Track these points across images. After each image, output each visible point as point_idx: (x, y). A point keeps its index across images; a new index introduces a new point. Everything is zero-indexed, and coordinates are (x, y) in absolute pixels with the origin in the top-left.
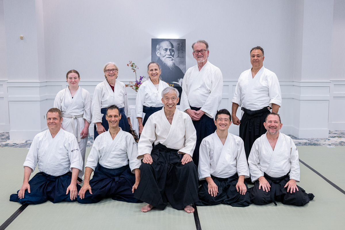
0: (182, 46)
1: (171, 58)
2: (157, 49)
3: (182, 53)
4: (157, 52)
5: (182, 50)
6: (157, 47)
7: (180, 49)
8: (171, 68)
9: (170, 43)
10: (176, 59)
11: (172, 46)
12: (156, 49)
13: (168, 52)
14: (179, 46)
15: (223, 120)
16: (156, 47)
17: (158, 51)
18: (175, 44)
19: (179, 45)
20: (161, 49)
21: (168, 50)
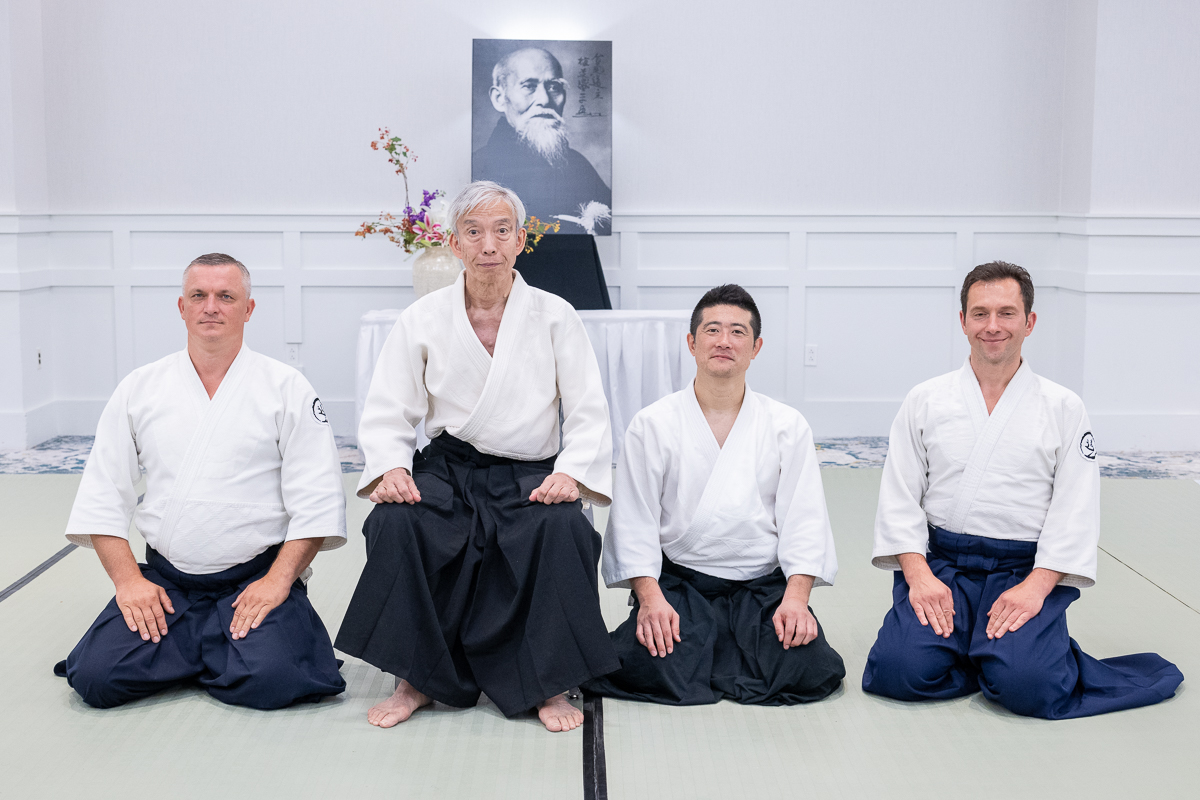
0: (596, 70)
1: (550, 116)
2: (495, 82)
3: (598, 96)
4: (495, 93)
5: (597, 84)
6: (497, 72)
7: (591, 82)
8: (553, 161)
9: (547, 55)
10: (574, 123)
11: (557, 69)
12: (492, 80)
13: (541, 96)
14: (584, 71)
15: (725, 330)
16: (491, 71)
17: (500, 88)
18: (568, 62)
19: (585, 64)
20: (510, 79)
21: (540, 87)
